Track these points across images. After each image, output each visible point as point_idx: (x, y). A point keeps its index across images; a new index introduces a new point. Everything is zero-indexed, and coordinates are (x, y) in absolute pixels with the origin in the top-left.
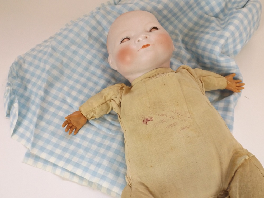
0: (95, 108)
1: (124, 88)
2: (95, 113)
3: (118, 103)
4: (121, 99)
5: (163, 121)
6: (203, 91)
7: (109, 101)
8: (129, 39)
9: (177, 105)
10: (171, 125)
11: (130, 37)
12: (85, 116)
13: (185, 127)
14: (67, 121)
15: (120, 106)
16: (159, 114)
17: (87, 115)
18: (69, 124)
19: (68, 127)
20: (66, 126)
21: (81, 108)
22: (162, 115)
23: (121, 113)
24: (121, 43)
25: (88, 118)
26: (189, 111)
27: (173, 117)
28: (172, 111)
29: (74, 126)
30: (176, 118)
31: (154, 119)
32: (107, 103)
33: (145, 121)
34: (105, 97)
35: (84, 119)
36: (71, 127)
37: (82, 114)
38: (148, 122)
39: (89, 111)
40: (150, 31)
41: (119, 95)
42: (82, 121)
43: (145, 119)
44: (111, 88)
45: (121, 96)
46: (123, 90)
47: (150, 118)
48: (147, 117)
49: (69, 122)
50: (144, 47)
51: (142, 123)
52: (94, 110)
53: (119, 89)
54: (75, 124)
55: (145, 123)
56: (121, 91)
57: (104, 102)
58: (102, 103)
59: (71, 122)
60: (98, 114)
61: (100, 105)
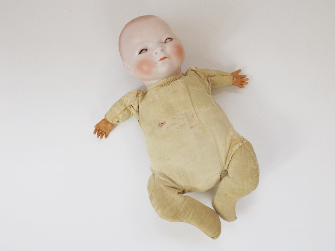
0: (118, 115)
1: (140, 95)
2: (119, 119)
3: (136, 109)
4: (138, 105)
5: (175, 123)
6: (209, 92)
7: (129, 107)
8: (146, 50)
9: (186, 108)
10: (182, 126)
11: (147, 48)
12: (111, 123)
13: (193, 126)
14: (96, 129)
15: (138, 112)
16: (171, 118)
17: (112, 122)
18: (99, 131)
19: (99, 134)
20: (97, 132)
21: (106, 116)
22: (173, 118)
23: (139, 118)
24: (140, 53)
25: (113, 123)
26: (195, 113)
27: (183, 119)
28: (181, 114)
29: (103, 132)
30: (185, 120)
31: (167, 122)
32: (127, 109)
33: (160, 125)
34: (125, 104)
35: (110, 125)
36: (101, 133)
37: (108, 121)
38: (163, 125)
39: (113, 118)
40: (165, 42)
41: (136, 102)
42: (109, 126)
43: (160, 123)
44: (128, 96)
45: (138, 103)
46: (139, 96)
47: (164, 122)
48: (161, 122)
49: (98, 129)
50: (162, 59)
51: (158, 126)
52: (117, 116)
53: (136, 96)
54: (104, 130)
55: (161, 126)
56: (138, 97)
57: (125, 108)
58: (123, 110)
59: (100, 129)
60: (122, 119)
61: (122, 112)
